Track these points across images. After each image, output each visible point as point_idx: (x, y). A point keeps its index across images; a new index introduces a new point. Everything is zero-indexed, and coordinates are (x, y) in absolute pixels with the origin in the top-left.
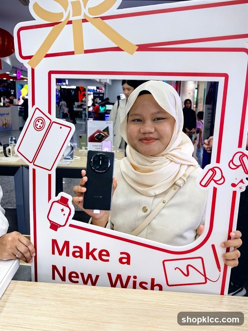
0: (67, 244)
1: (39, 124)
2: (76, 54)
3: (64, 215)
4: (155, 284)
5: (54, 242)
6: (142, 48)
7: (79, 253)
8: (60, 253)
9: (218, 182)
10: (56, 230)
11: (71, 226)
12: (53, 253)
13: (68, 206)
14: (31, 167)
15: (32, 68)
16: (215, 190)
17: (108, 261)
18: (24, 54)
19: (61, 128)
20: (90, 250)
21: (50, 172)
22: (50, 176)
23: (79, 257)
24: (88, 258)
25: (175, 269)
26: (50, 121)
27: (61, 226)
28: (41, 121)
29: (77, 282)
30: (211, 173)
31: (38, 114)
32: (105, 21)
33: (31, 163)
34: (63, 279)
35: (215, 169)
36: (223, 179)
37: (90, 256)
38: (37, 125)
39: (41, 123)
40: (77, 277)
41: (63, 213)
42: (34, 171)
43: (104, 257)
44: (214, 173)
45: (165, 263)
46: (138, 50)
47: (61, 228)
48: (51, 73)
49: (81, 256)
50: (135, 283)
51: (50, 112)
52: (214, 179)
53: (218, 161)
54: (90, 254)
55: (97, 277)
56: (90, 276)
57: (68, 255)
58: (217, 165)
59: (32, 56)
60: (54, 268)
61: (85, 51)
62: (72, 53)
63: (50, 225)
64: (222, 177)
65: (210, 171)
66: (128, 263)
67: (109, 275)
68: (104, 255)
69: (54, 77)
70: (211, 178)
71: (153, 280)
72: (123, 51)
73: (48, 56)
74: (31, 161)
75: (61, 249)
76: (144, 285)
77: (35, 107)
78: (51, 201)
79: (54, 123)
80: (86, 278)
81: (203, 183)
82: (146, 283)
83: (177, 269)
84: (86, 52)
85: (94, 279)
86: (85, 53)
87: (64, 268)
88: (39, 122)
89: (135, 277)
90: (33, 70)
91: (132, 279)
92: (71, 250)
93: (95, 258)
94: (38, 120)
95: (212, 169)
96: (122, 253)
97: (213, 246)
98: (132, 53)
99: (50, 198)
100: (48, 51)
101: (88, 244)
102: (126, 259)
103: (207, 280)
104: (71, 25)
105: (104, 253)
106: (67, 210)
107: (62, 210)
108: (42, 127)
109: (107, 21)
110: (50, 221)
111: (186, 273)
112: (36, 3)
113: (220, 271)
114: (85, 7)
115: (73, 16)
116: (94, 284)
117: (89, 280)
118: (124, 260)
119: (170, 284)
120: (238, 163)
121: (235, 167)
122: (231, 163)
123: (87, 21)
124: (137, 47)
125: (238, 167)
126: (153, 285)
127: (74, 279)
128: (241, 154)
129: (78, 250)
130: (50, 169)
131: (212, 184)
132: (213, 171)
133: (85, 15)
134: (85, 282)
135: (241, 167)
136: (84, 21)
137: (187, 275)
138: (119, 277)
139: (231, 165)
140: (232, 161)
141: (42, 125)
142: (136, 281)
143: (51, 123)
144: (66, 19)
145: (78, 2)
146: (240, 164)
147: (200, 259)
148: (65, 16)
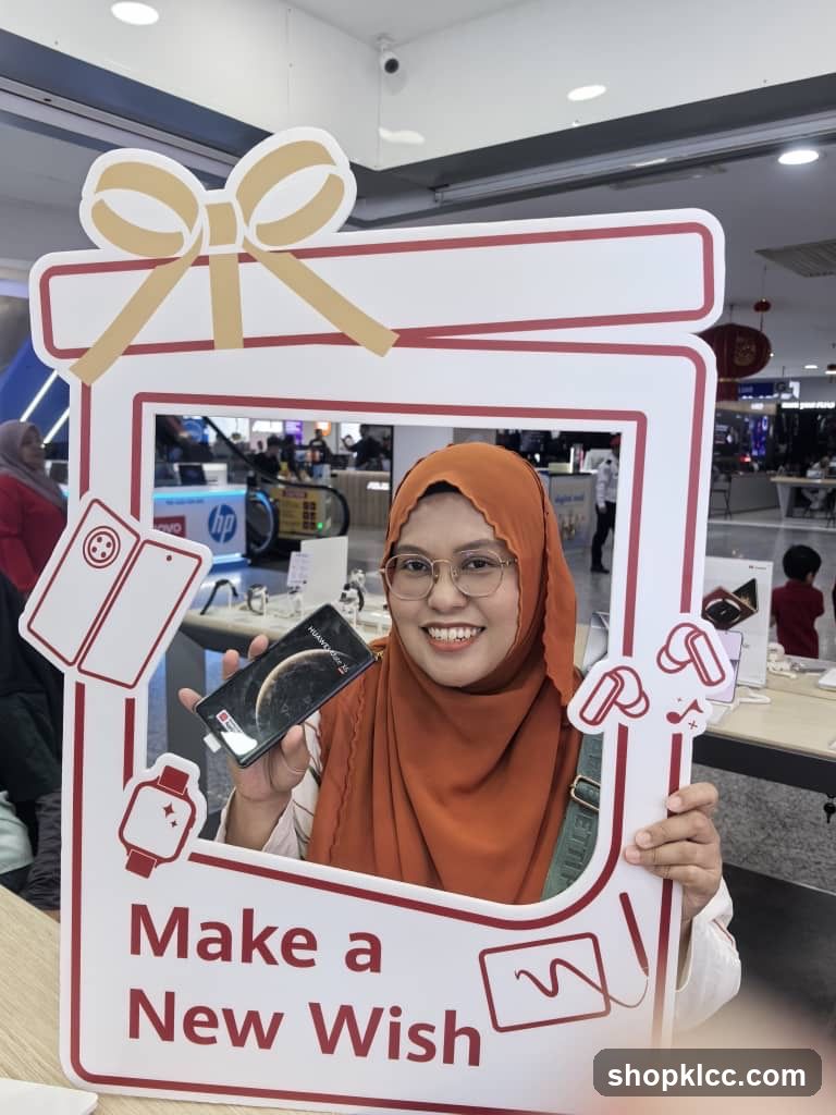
0: (180, 916)
1: (102, 547)
2: (219, 349)
3: (174, 824)
4: (457, 1028)
5: (140, 913)
6: (411, 338)
7: (218, 945)
8: (159, 948)
9: (629, 710)
10: (147, 875)
11: (195, 857)
12: (136, 949)
13: (186, 798)
14: (71, 677)
15: (83, 385)
16: (623, 732)
17: (310, 963)
18: (59, 344)
19: (169, 558)
20: (256, 932)
21: (129, 693)
22: (130, 704)
23: (220, 959)
24: (247, 958)
25: (518, 977)
26: (135, 539)
27: (161, 860)
28: (106, 539)
29: (212, 1040)
30: (609, 684)
31: (98, 518)
32: (306, 262)
33: (70, 664)
34: (166, 1033)
35: (620, 672)
36: (643, 700)
37: (256, 953)
38: (95, 549)
39: (108, 545)
40: (213, 1023)
41: (172, 817)
42: (80, 688)
43: (298, 954)
44: (619, 685)
45: (487, 958)
46: (397, 344)
47: (163, 866)
48: (140, 399)
49: (226, 955)
50: (395, 1028)
51: (135, 512)
52: (619, 700)
53: (628, 650)
54: (254, 944)
55: (277, 1018)
56: (253, 1017)
57: (182, 952)
58: (627, 661)
59: (84, 351)
60: (138, 998)
61: (245, 340)
62: (207, 345)
63: (126, 858)
64: (642, 694)
65: (608, 680)
66: (375, 965)
67: (316, 1009)
68: (298, 946)
69: (151, 410)
70: (612, 700)
71: (451, 1016)
72: (354, 343)
73: (132, 350)
74: (71, 660)
75: (160, 933)
76: (423, 1034)
77: (88, 497)
78: (133, 783)
79: (147, 545)
80: (240, 1024)
81: (590, 714)
82: (431, 1029)
83: (522, 975)
84: (250, 343)
85: (266, 1026)
86: (245, 347)
87: (170, 998)
88: (100, 540)
89: (396, 1011)
90: (86, 391)
91: (386, 1020)
92: (195, 935)
93: (270, 959)
94: (98, 534)
95: (613, 674)
96: (354, 937)
97: (624, 898)
98: (382, 353)
99: (128, 773)
100: (134, 336)
101: (248, 915)
102: (367, 954)
103: (612, 1002)
104: (205, 270)
105: (300, 939)
106: (182, 810)
107: (169, 810)
108: (110, 557)
109: (310, 263)
110: (129, 846)
111: (549, 987)
112: (101, 202)
113: (646, 972)
114: (247, 221)
115: (212, 243)
116: (265, 1042)
117: (252, 1032)
118: (363, 959)
119: (501, 1024)
120: (683, 656)
121: (675, 666)
122: (664, 657)
123: (254, 260)
124: (398, 336)
125: (683, 665)
126: (451, 1034)
127: (200, 1031)
128: (689, 630)
129: (216, 934)
130: (131, 683)
131: (615, 717)
132: (615, 680)
133: (246, 242)
134: (238, 1040)
135: (691, 666)
136: (245, 258)
137: (553, 993)
138: (346, 1013)
139: (665, 660)
140: (666, 649)
141: (108, 551)
142: (399, 1024)
143: (140, 545)
144: (190, 252)
145: (229, 205)
146: (687, 657)
147: (589, 941)
148: (189, 241)
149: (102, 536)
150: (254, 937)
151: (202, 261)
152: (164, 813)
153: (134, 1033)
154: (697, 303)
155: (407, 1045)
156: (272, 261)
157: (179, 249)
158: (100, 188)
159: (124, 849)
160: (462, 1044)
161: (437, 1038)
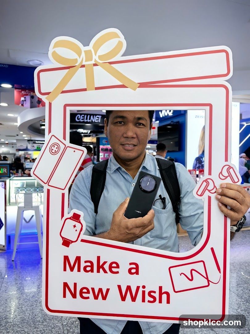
0: (78, 259)
1: (55, 149)
2: (88, 90)
3: (76, 230)
4: (163, 291)
5: (66, 258)
6: (143, 85)
7: (90, 268)
8: (72, 269)
9: (211, 191)
10: (68, 246)
11: (83, 241)
12: (65, 270)
13: (80, 222)
14: (46, 187)
15: (49, 102)
16: (210, 198)
17: (117, 272)
18: (42, 91)
19: (74, 151)
21: (63, 192)
22: (63, 195)
23: (90, 272)
24: (98, 271)
25: (181, 275)
26: (64, 146)
27: (73, 242)
29: (88, 298)
30: (205, 184)
31: (54, 140)
32: (113, 65)
33: (45, 184)
34: (74, 296)
35: (208, 180)
36: (215, 188)
37: (101, 270)
38: (53, 150)
39: (57, 148)
40: (88, 292)
41: (75, 228)
42: (48, 191)
43: (114, 270)
44: (208, 184)
45: (171, 269)
46: (139, 87)
47: (73, 244)
48: (66, 106)
49: (92, 271)
50: (144, 292)
51: (65, 138)
52: (208, 188)
53: (210, 173)
54: (100, 267)
55: (108, 290)
56: (100, 290)
57: (79, 270)
58: (210, 177)
59: (50, 93)
60: (66, 285)
61: (95, 88)
62: (85, 90)
63: (62, 242)
64: (215, 186)
65: (204, 182)
66: (137, 273)
67: (119, 287)
68: (114, 267)
69: (69, 109)
70: (206, 189)
71: (161, 288)
72: (127, 87)
73: (63, 92)
74: (46, 182)
75: (72, 264)
76: (152, 294)
77: (51, 134)
78: (64, 218)
79: (68, 148)
80: (96, 292)
81: (199, 193)
82: (155, 292)
83: (182, 274)
84: (97, 89)
85: (104, 293)
86: (95, 90)
87: (75, 285)
88: (54, 147)
89: (144, 287)
90: (50, 104)
91: (141, 290)
92: (83, 265)
93: (105, 272)
94: (53, 145)
95: (206, 181)
96: (131, 264)
97: (212, 249)
98: (135, 90)
99: (63, 215)
100: (64, 87)
101: (99, 258)
102: (135, 269)
103: (210, 282)
104: (84, 68)
105: (114, 265)
106: (78, 226)
107: (75, 226)
108: (56, 152)
109: (114, 66)
110: (63, 238)
111: (191, 278)
112: (54, 51)
113: (220, 272)
114: (96, 55)
115: (86, 61)
116: (104, 298)
117: (100, 295)
118: (134, 271)
119: (176, 290)
120: (226, 174)
121: (225, 178)
122: (221, 175)
123: (98, 65)
124: (139, 85)
125: (226, 177)
126: (161, 294)
127: (84, 295)
128: (228, 167)
129: (89, 264)
130: (63, 188)
131: (207, 193)
132: (206, 182)
133: (95, 60)
134: (96, 298)
135: (229, 177)
136: (95, 65)
137: (192, 280)
138: (129, 288)
139: (221, 176)
140: (221, 173)
141: (57, 150)
142: (145, 291)
143: (66, 148)
144: (80, 64)
145: (90, 51)
146: (228, 175)
147: (202, 263)
148: (79, 61)
149: (55, 146)
150: (101, 265)
151: (83, 66)
152: (73, 227)
153: (65, 296)
154: (225, 72)
155: (147, 298)
156: (103, 65)
157: (77, 63)
158: (54, 47)
159: (61, 239)
160: (164, 297)
161: (157, 295)
